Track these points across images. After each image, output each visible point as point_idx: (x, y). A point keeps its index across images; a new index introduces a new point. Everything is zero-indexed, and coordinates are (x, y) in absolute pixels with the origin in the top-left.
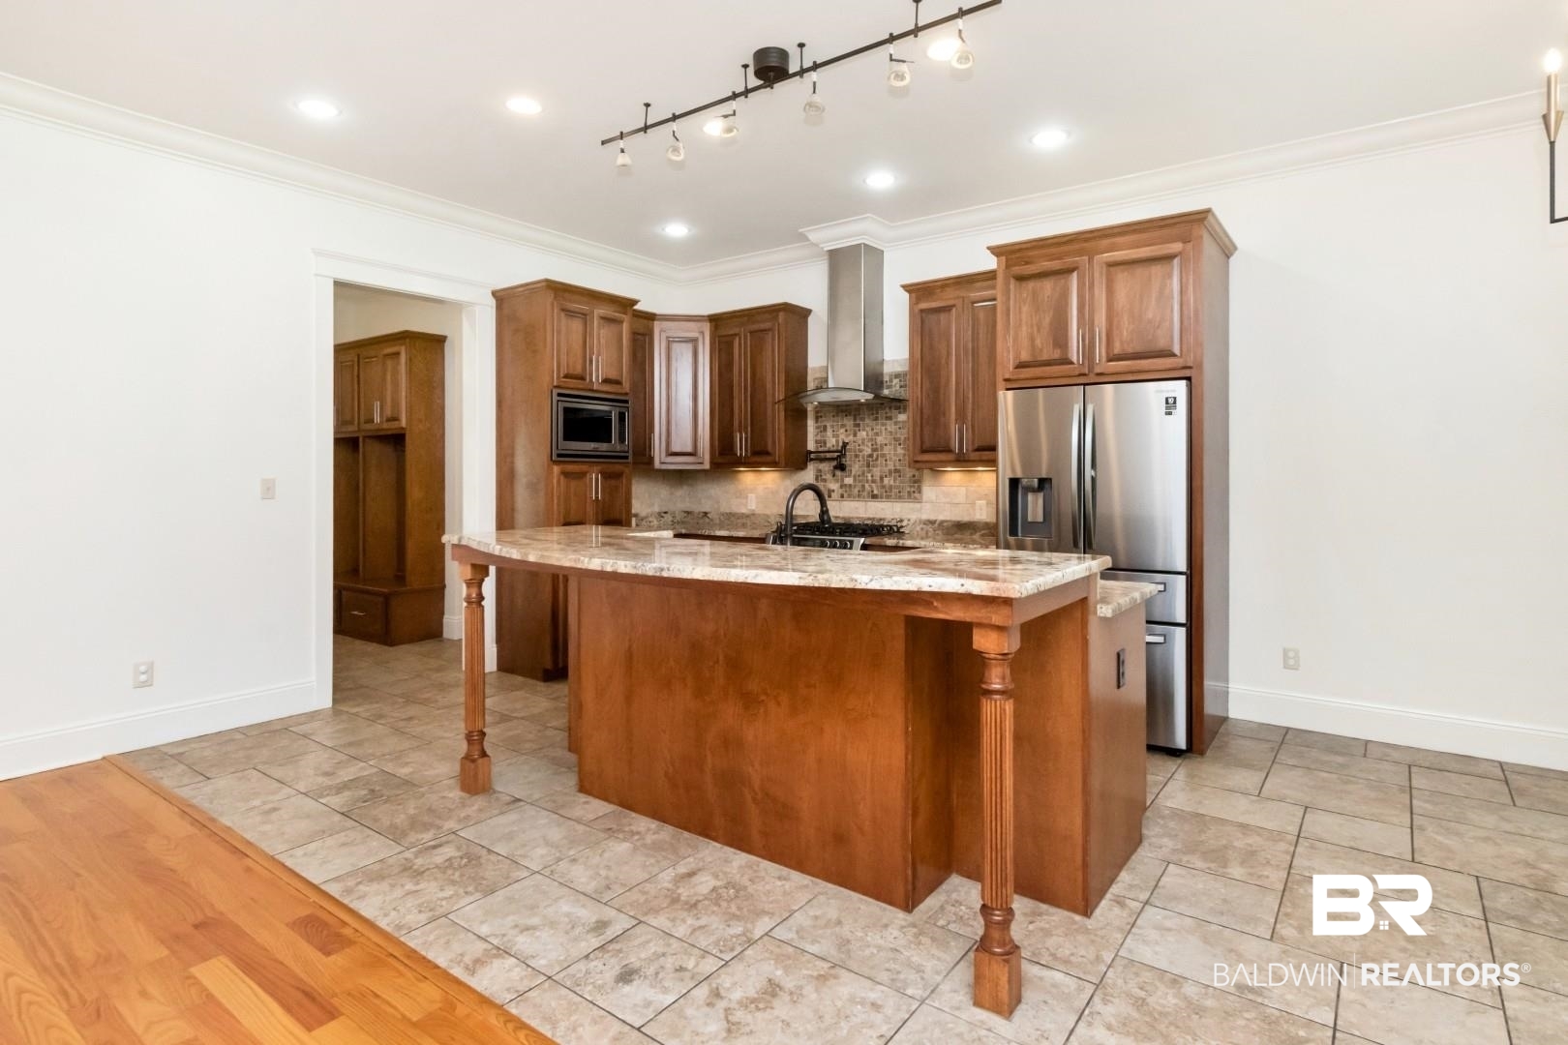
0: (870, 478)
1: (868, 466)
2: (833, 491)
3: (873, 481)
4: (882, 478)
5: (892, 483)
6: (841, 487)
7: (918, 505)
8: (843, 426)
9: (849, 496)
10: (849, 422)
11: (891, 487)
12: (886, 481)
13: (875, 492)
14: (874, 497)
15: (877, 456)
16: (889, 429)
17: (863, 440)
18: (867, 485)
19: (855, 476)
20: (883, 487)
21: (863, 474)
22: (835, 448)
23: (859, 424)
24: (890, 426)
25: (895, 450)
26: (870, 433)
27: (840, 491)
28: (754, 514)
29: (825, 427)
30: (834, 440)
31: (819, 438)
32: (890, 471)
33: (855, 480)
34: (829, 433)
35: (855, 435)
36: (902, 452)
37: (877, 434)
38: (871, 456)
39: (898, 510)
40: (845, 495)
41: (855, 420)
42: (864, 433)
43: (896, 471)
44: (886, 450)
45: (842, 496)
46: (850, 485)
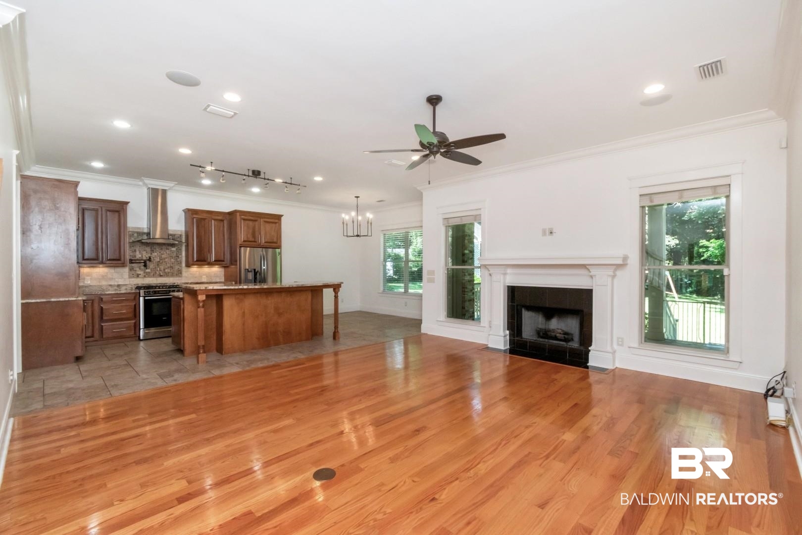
0: (158, 269)
1: (158, 265)
2: (140, 274)
3: (160, 270)
4: (164, 270)
5: (169, 271)
6: (144, 273)
7: (180, 278)
8: (145, 251)
9: (149, 276)
10: (148, 249)
11: (169, 272)
12: (166, 270)
13: (162, 274)
14: (161, 276)
15: (162, 262)
16: (168, 253)
17: (155, 256)
18: (157, 272)
19: (151, 269)
20: (165, 272)
21: (156, 268)
22: (140, 259)
23: (153, 251)
24: (168, 252)
25: (171, 260)
26: (159, 254)
27: (144, 274)
28: (91, 286)
29: (135, 251)
30: (140, 256)
31: (131, 254)
32: (168, 267)
33: (151, 270)
34: (138, 253)
35: (151, 254)
36: (174, 261)
37: (162, 254)
38: (159, 262)
39: (172, 280)
40: (146, 276)
41: (151, 248)
42: (156, 254)
43: (171, 267)
44: (166, 260)
45: (145, 276)
46: (149, 272)
